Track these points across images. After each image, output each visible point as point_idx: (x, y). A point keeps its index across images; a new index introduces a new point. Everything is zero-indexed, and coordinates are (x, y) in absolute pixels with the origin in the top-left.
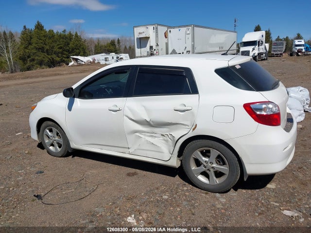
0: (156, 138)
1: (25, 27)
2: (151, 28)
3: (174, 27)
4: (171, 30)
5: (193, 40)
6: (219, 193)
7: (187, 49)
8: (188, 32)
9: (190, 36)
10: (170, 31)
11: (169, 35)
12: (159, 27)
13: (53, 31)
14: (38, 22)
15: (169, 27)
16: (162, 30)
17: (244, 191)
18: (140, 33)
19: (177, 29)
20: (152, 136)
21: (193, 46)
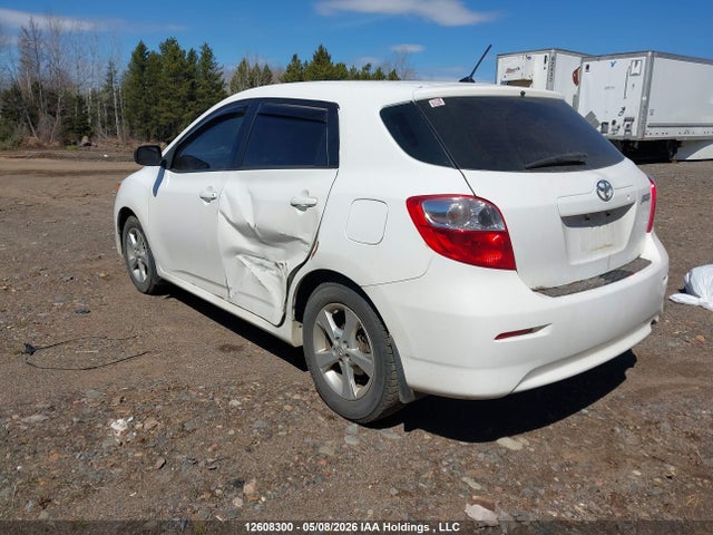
0: (267, 271)
1: (295, 57)
2: (538, 58)
3: (599, 57)
4: (590, 63)
5: (647, 90)
6: (360, 424)
7: (627, 114)
8: (636, 70)
9: (639, 81)
10: (588, 67)
11: (584, 76)
12: (560, 57)
13: (344, 66)
14: (321, 47)
15: (587, 57)
16: (568, 63)
17: (427, 436)
18: (509, 71)
19: (606, 63)
20: (262, 265)
21: (645, 107)
